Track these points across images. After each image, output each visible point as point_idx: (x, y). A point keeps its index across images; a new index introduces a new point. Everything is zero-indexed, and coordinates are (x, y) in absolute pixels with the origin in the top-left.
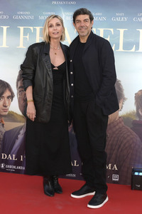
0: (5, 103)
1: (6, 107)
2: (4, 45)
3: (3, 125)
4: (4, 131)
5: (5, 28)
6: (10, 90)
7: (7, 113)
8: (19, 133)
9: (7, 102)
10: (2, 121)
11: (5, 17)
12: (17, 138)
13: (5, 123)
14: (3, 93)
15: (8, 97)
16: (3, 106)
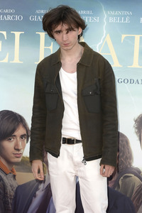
0: (17, 145)
1: (18, 150)
2: (17, 60)
3: (14, 176)
4: (15, 185)
5: (17, 34)
6: (25, 126)
7: (20, 159)
8: (37, 189)
9: (20, 143)
10: (12, 171)
11: (17, 18)
12: (34, 195)
13: (17, 173)
14: (14, 130)
15: (22, 137)
16: (15, 149)
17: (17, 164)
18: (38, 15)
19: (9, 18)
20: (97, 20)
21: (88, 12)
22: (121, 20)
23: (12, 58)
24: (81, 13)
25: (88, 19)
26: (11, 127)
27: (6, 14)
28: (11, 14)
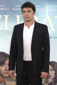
1: (7, 70)
5: (6, 16)
10: (4, 81)
11: (6, 9)
16: (5, 70)
17: (6, 77)
18: (16, 8)
19: (3, 9)
20: (44, 10)
21: (39, 6)
22: (55, 9)
23: (4, 27)
24: (36, 6)
25: (40, 9)
26: (3, 60)
27: (1, 7)
28: (3, 7)
